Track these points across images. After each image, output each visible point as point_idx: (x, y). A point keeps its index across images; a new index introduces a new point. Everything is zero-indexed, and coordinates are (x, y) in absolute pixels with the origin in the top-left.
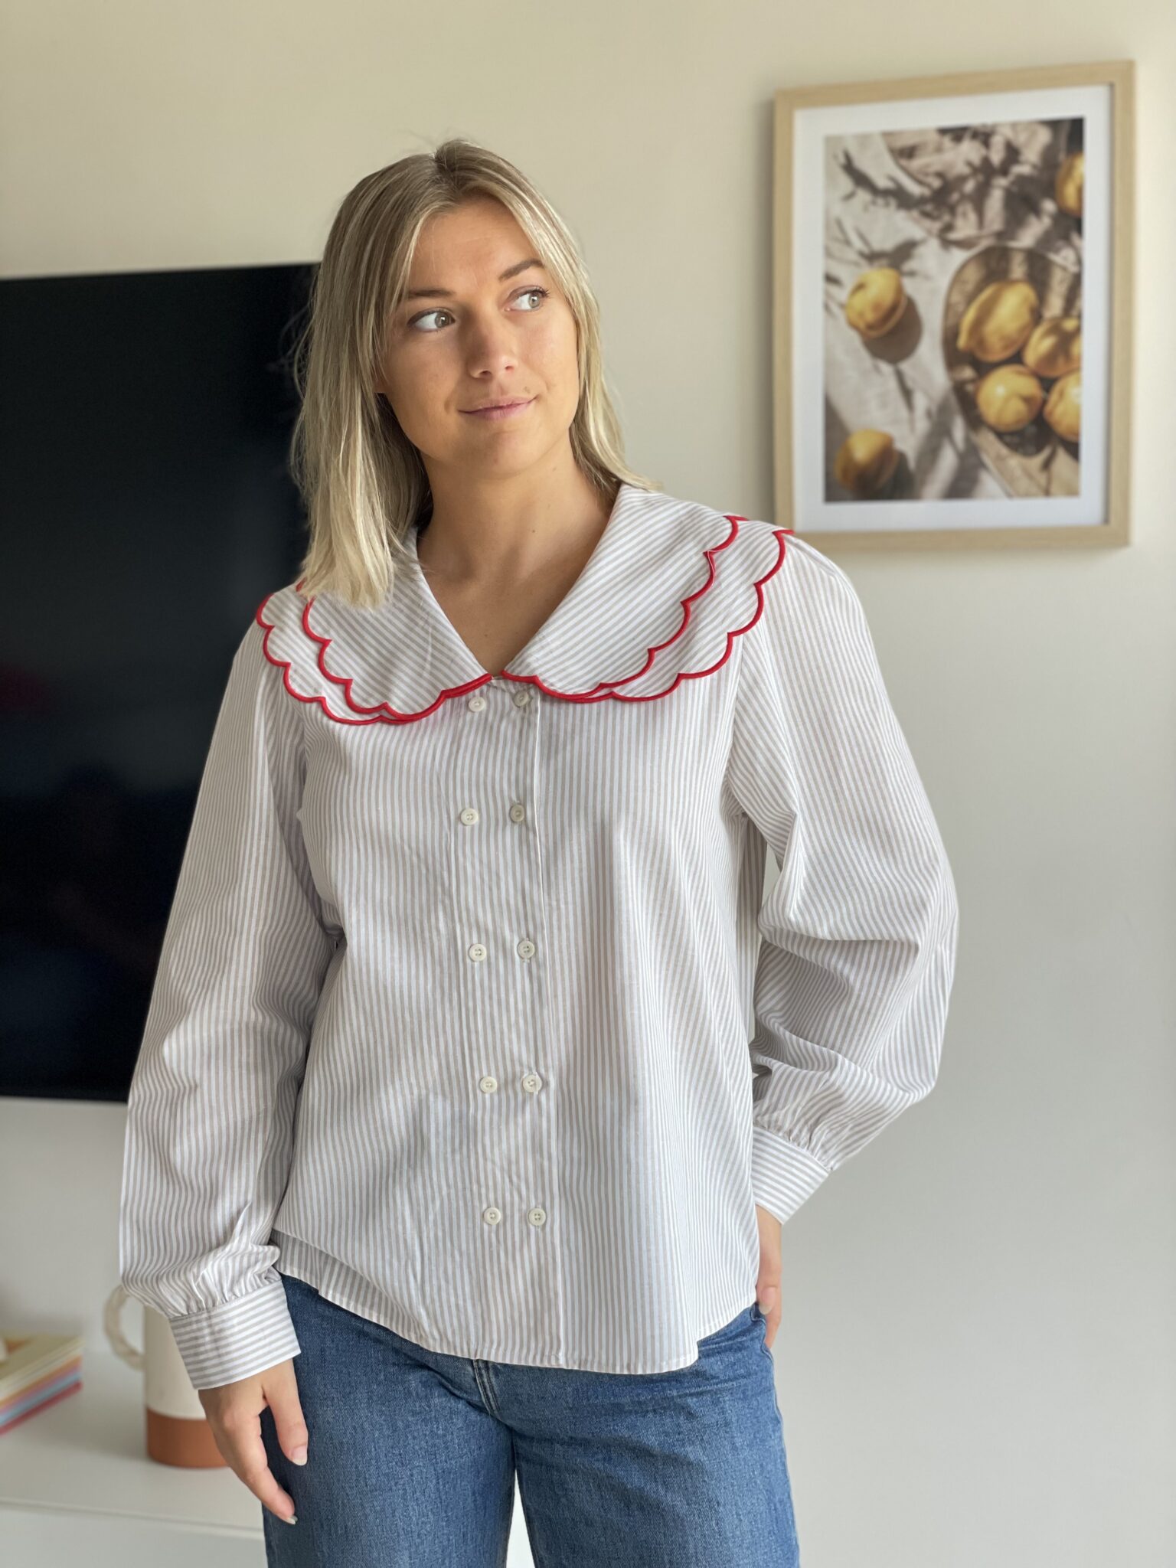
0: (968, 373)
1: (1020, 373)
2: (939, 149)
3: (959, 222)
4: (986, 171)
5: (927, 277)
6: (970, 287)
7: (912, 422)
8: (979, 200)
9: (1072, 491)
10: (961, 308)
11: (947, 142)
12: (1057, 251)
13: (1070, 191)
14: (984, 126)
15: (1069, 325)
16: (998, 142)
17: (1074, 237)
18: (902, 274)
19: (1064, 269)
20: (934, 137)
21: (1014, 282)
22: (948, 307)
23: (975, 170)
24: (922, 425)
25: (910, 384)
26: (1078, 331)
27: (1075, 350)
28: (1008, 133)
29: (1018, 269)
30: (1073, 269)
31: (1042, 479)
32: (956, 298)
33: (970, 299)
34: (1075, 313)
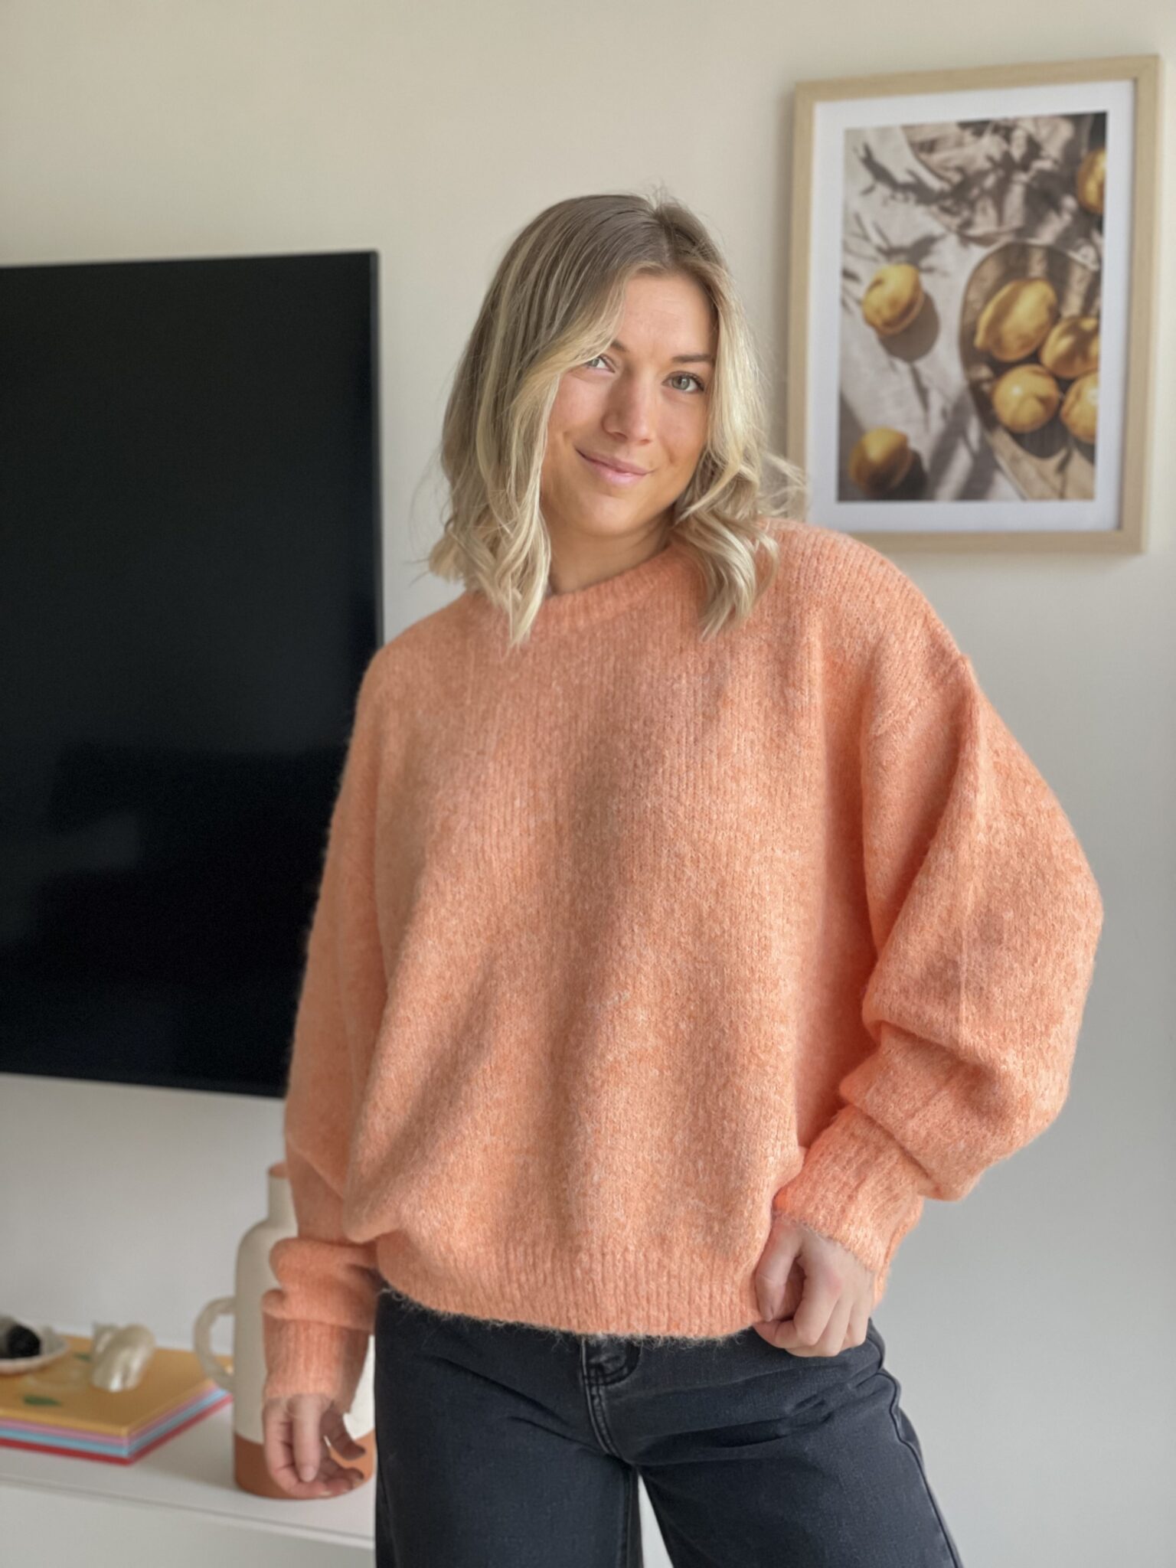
0: (984, 372)
1: (1036, 373)
2: (960, 144)
3: (979, 219)
4: (1007, 166)
5: (945, 274)
6: (988, 284)
7: (926, 421)
8: (999, 195)
9: (1087, 495)
10: (978, 306)
11: (968, 136)
12: (1077, 249)
13: (1091, 187)
14: (1006, 120)
15: (1088, 324)
16: (1019, 136)
17: (1095, 235)
18: (919, 270)
19: (1084, 267)
20: (956, 130)
21: (1032, 280)
22: (966, 304)
23: (996, 165)
24: (937, 424)
25: (925, 382)
26: (1096, 331)
27: (1093, 350)
28: (1030, 127)
29: (1037, 267)
30: (1093, 267)
31: (1056, 481)
32: (974, 295)
33: (988, 297)
34: (1093, 312)
